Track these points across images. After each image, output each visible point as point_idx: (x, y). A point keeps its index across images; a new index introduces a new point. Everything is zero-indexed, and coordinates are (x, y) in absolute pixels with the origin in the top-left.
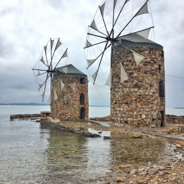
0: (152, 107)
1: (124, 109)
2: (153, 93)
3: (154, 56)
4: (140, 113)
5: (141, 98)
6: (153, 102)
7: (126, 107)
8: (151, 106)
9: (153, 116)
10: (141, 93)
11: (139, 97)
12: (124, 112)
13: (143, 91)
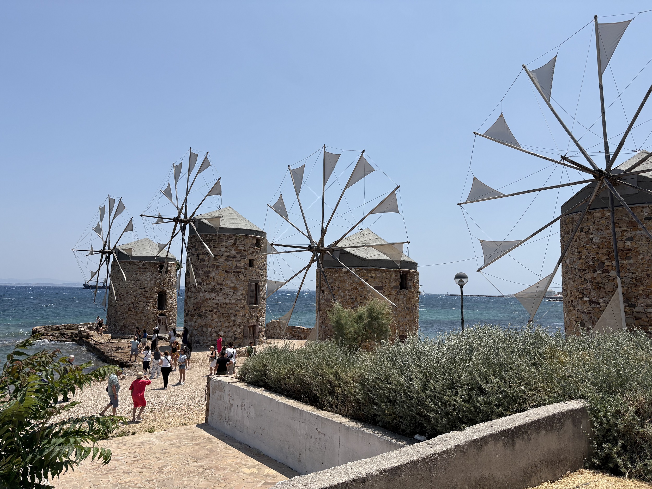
0: (234, 321)
1: (196, 323)
2: (237, 300)
3: (241, 248)
4: (216, 330)
5: (219, 307)
6: (237, 313)
7: (199, 320)
8: (233, 318)
9: (236, 333)
10: (219, 300)
11: (216, 306)
12: (196, 328)
13: (222, 298)
